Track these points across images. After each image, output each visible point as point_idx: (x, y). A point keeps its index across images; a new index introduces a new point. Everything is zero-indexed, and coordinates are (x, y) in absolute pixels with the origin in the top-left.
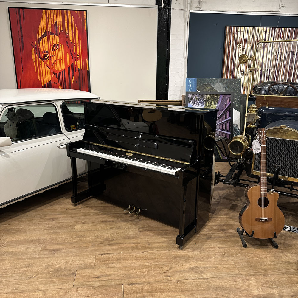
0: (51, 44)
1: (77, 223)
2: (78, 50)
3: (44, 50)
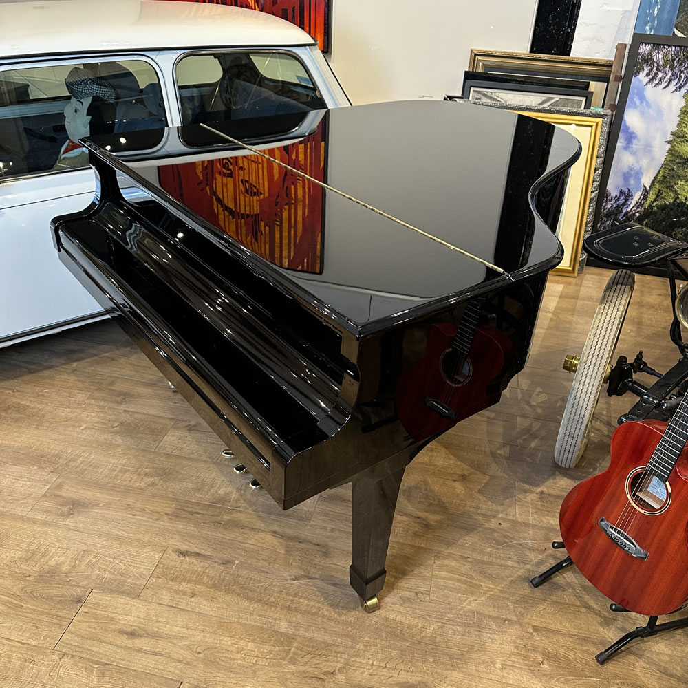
1: (175, 425)
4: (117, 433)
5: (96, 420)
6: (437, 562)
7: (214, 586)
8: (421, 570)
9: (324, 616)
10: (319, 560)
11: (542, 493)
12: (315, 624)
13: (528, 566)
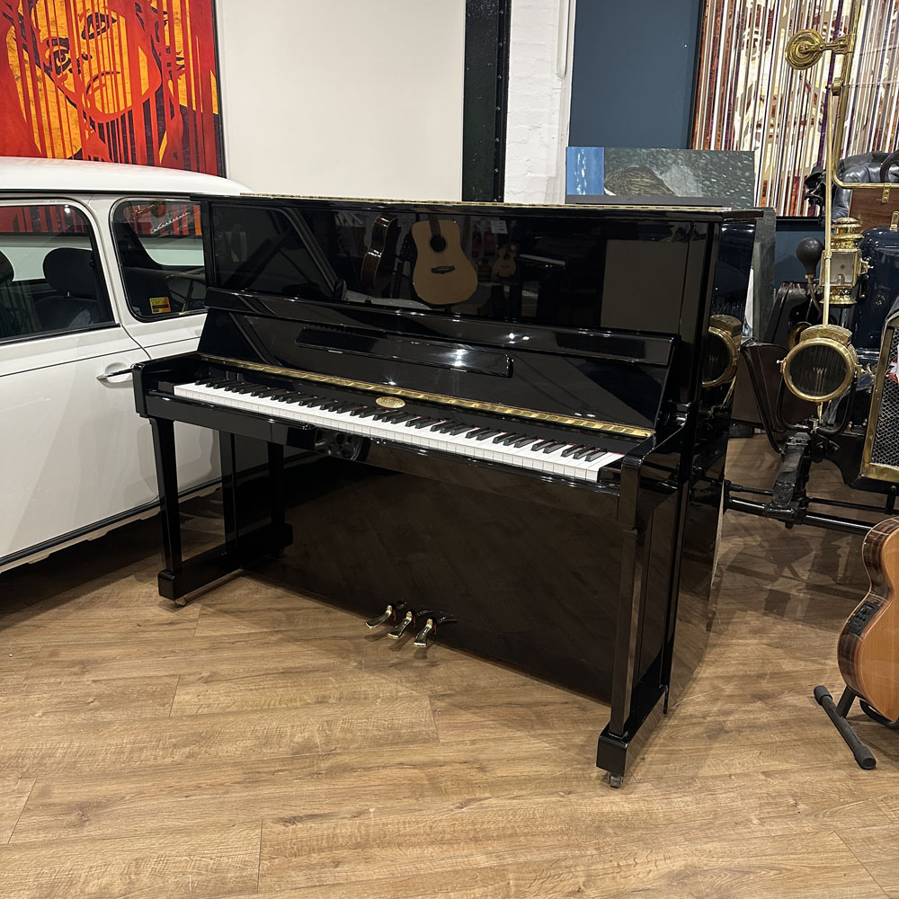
0: (80, 11)
1: (182, 681)
2: (179, 38)
3: (54, 34)
5: (56, 700)
7: (359, 845)
10: (479, 778)
12: (520, 846)
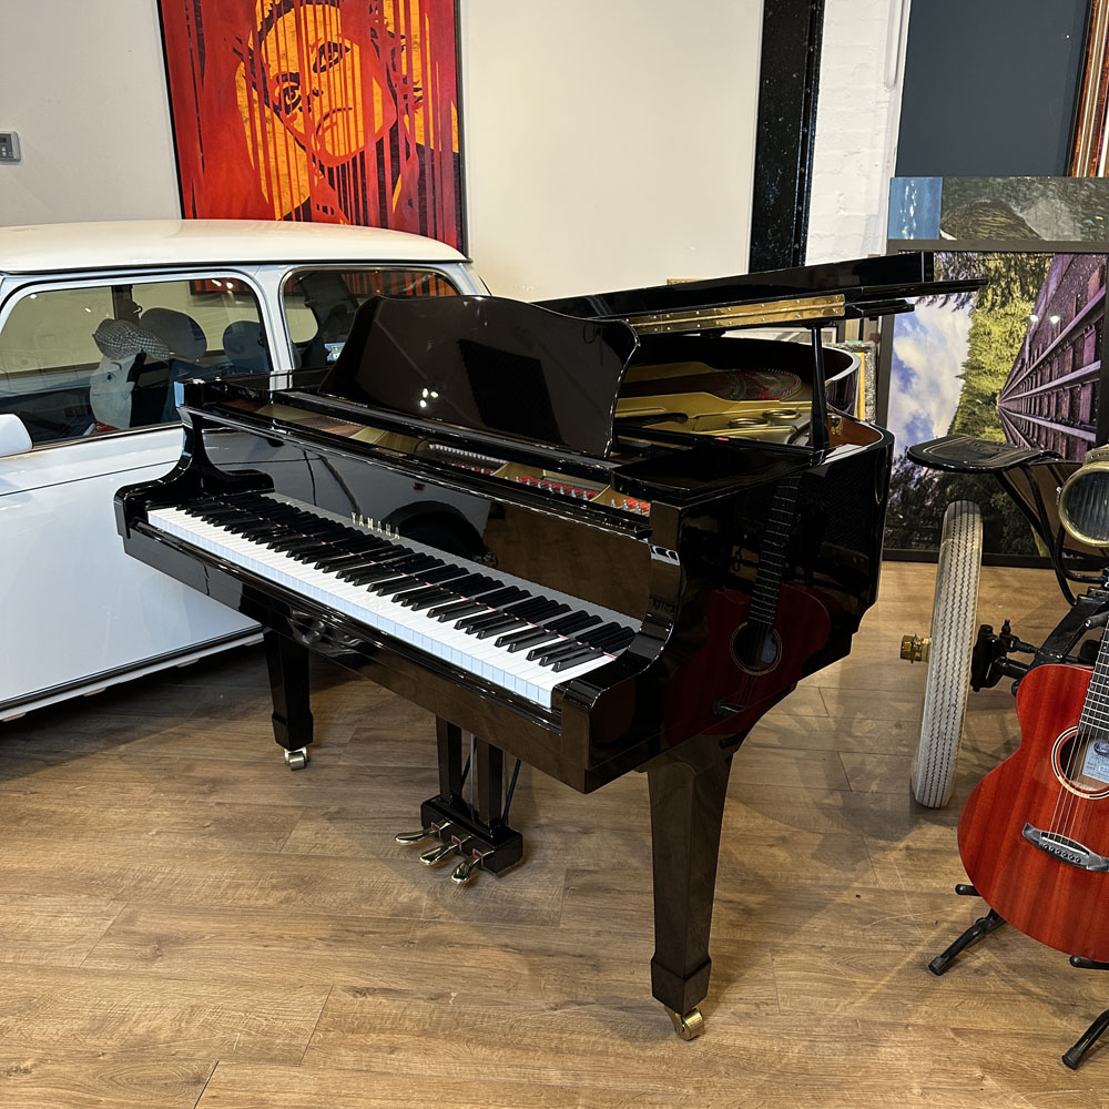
0: (311, 42)
1: (306, 815)
2: (417, 65)
3: (284, 69)
4: (211, 834)
5: (174, 820)
6: (777, 959)
7: (424, 1033)
8: (757, 972)
9: (618, 1055)
10: (588, 977)
11: (908, 848)
12: (606, 1067)
13: (920, 948)
